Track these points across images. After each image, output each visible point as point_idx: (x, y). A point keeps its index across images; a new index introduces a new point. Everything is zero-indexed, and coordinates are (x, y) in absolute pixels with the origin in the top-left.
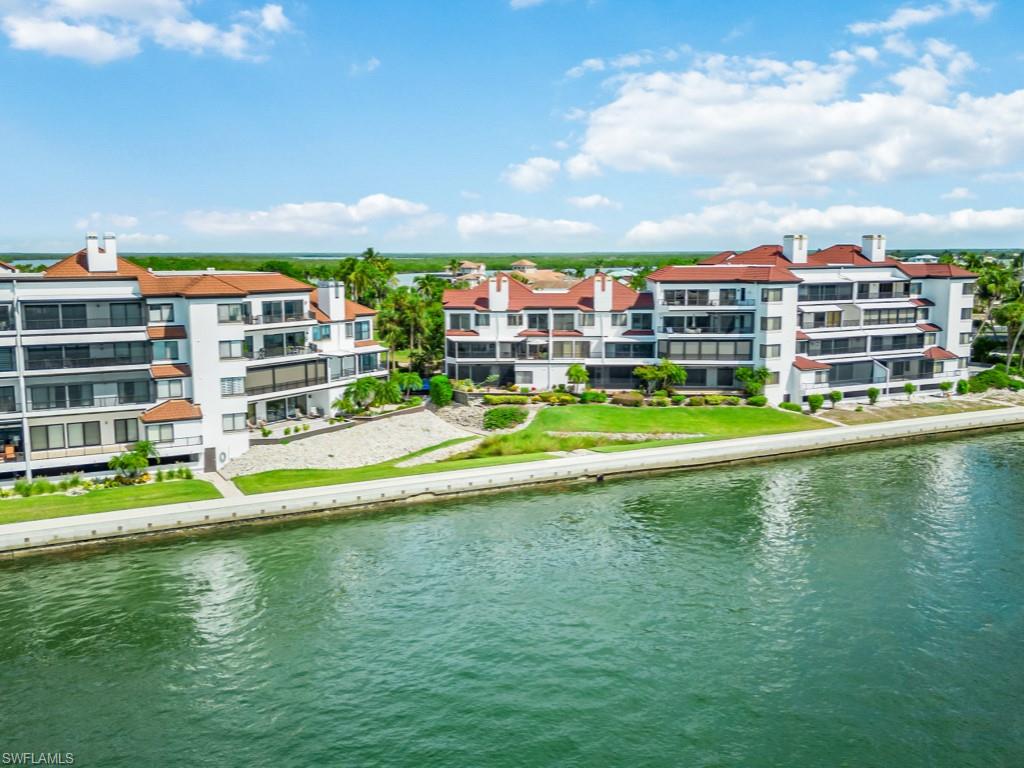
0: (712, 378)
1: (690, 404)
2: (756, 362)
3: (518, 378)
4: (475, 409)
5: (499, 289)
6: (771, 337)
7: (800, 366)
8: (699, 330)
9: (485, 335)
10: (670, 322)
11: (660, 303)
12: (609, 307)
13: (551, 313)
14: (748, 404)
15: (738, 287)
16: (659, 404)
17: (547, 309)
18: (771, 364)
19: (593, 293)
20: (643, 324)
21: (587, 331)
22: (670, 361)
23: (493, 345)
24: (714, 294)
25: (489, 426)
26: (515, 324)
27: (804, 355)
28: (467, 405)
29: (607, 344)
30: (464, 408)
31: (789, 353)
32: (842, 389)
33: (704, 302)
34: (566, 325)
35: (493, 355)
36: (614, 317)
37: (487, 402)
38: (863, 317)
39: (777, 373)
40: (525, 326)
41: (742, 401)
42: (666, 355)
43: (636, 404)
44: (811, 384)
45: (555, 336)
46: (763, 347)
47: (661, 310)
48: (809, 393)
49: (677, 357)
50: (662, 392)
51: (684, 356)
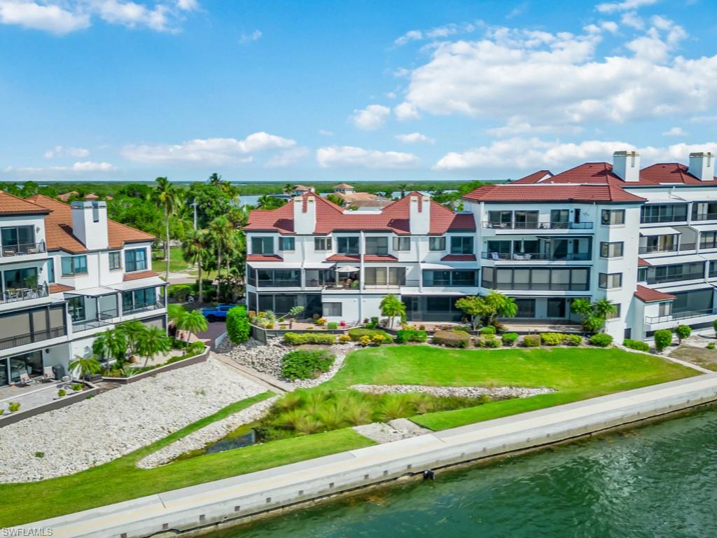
0: (541, 309)
1: (524, 345)
2: (595, 293)
3: (326, 310)
4: (273, 351)
5: (305, 210)
6: (613, 265)
7: (642, 296)
8: (528, 256)
9: (290, 261)
10: (496, 247)
11: (485, 225)
12: (427, 230)
13: (362, 236)
14: (591, 343)
15: (572, 207)
16: (488, 345)
17: (358, 231)
18: (613, 295)
19: (408, 214)
20: (464, 248)
21: (402, 256)
22: (498, 291)
23: (298, 272)
24: (544, 217)
25: (287, 376)
26: (323, 248)
27: (644, 284)
28: (266, 343)
29: (425, 271)
30: (262, 348)
31: (631, 283)
32: (686, 322)
33: (534, 226)
34: (379, 250)
35: (299, 285)
36: (432, 241)
37: (287, 342)
38: (699, 240)
39: (619, 305)
40: (334, 251)
41: (584, 340)
42: (493, 284)
43: (461, 345)
44: (654, 317)
45: (366, 261)
46: (603, 277)
47: (484, 233)
48: (653, 328)
49: (504, 286)
50: (490, 329)
51: (512, 285)
